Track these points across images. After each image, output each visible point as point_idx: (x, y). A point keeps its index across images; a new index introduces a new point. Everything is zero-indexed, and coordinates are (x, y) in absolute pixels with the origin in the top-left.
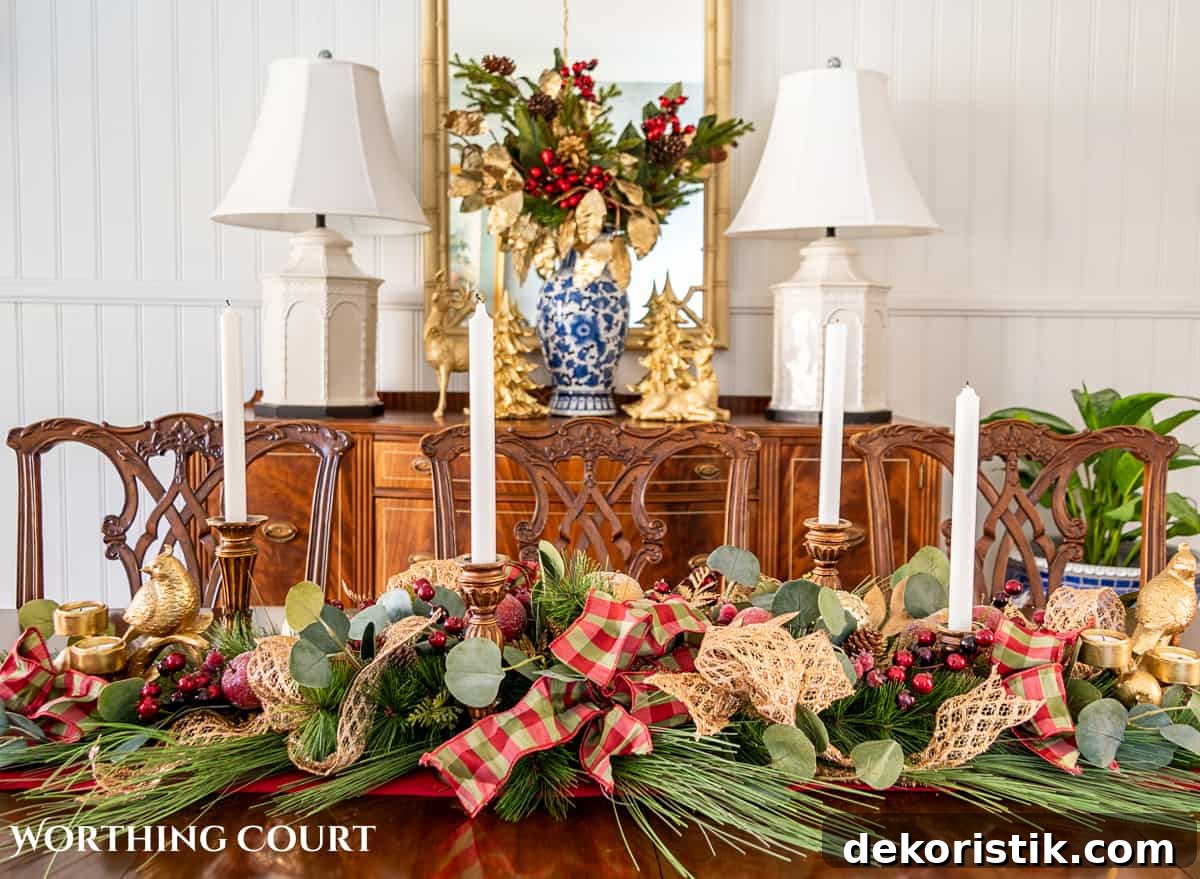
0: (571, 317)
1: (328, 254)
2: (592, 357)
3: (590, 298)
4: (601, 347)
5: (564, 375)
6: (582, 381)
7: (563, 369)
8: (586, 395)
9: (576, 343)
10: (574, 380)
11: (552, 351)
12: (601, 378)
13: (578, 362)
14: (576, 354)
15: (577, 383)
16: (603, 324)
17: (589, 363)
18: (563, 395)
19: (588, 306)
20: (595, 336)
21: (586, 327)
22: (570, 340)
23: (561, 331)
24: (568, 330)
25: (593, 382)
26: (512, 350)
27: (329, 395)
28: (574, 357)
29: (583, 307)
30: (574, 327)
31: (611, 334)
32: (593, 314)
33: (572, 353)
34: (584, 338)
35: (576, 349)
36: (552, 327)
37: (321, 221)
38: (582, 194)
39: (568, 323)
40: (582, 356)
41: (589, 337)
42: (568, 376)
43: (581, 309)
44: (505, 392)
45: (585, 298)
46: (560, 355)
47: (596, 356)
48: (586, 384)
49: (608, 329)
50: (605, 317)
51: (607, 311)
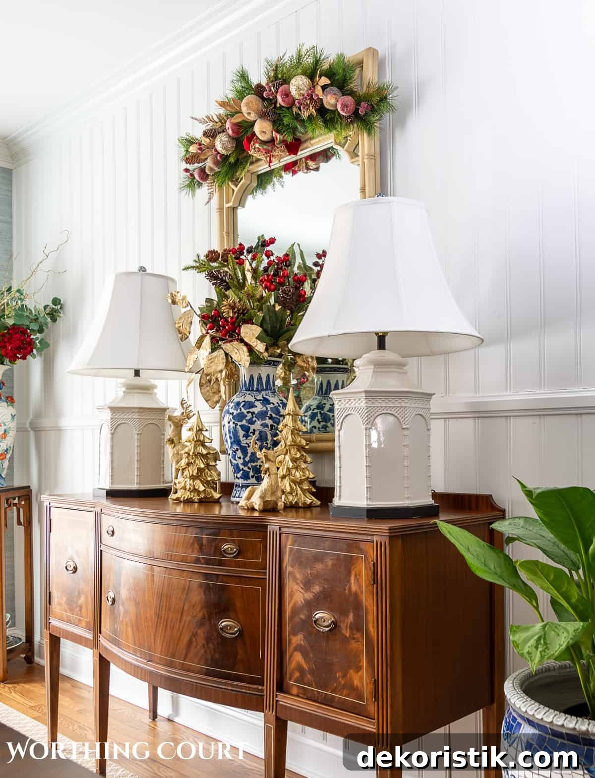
2: (240, 458)
4: (244, 450)
12: (251, 474)
16: (241, 433)
17: (239, 462)
20: (238, 442)
31: (249, 440)
32: (234, 425)
37: (137, 373)
41: (233, 443)
47: (242, 457)
49: (246, 436)
50: (242, 426)
51: (244, 422)
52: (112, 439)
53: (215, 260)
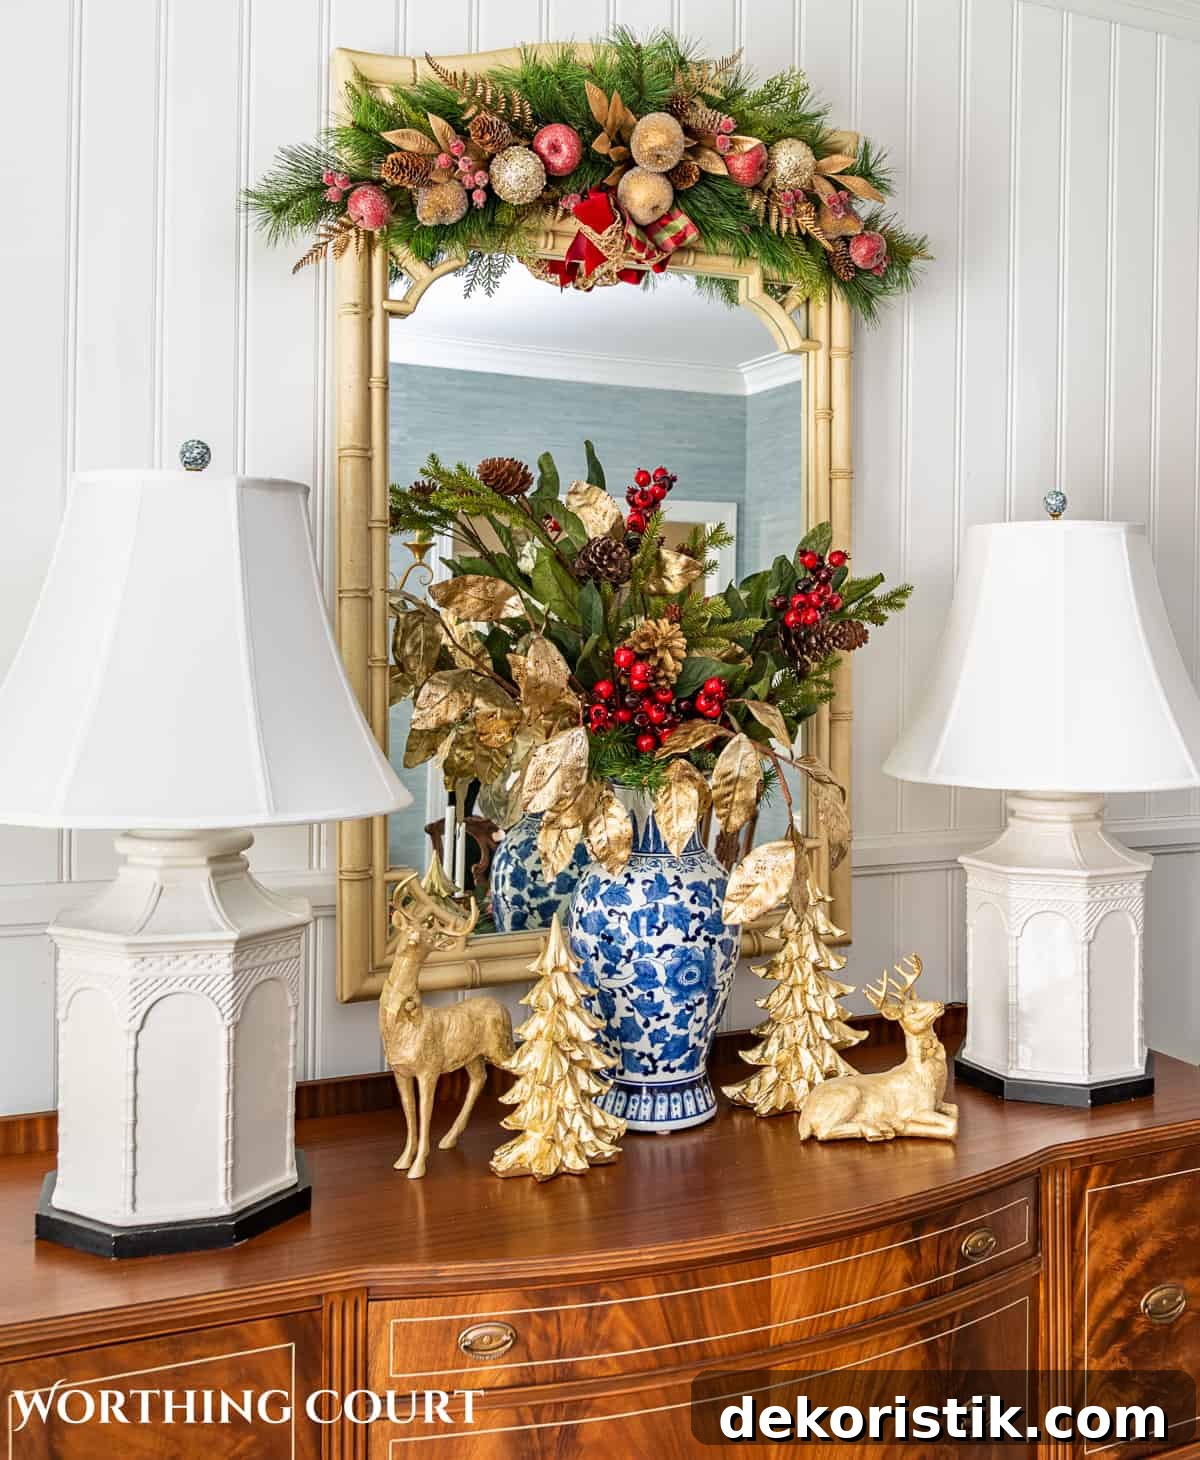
0: (667, 954)
2: (698, 1020)
3: (701, 915)
4: (714, 1002)
5: (642, 1055)
6: (675, 1063)
7: (642, 1044)
9: (675, 1000)
10: (661, 1064)
11: (621, 1012)
13: (672, 1030)
14: (672, 1019)
15: (667, 1069)
17: (691, 1030)
19: (698, 932)
20: (707, 983)
21: (694, 969)
22: (662, 995)
23: (646, 978)
24: (662, 977)
25: (691, 1062)
28: (668, 1024)
29: (691, 933)
30: (673, 971)
32: (707, 944)
33: (667, 1016)
34: (690, 989)
35: (672, 1009)
36: (628, 972)
39: (660, 966)
40: (681, 1021)
41: (697, 986)
42: (650, 1056)
43: (686, 939)
45: (694, 916)
46: (640, 1020)
47: (704, 1017)
48: (681, 1067)
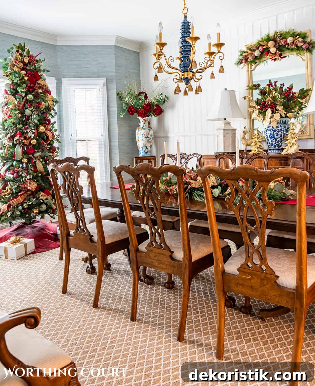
0: (269, 134)
1: (225, 125)
4: (276, 140)
6: (273, 146)
7: (269, 144)
8: (274, 149)
13: (271, 143)
16: (275, 135)
17: (274, 143)
18: (270, 149)
20: (274, 137)
22: (269, 138)
24: (268, 136)
25: (275, 146)
26: (257, 141)
27: (224, 150)
28: (270, 142)
29: (271, 132)
30: (270, 136)
31: (278, 137)
32: (273, 133)
35: (270, 140)
37: (225, 119)
38: (267, 110)
40: (272, 142)
41: (273, 138)
44: (256, 149)
45: (272, 130)
46: (268, 141)
49: (277, 136)
50: (276, 133)
51: (277, 132)
52: (224, 138)
53: (255, 87)
